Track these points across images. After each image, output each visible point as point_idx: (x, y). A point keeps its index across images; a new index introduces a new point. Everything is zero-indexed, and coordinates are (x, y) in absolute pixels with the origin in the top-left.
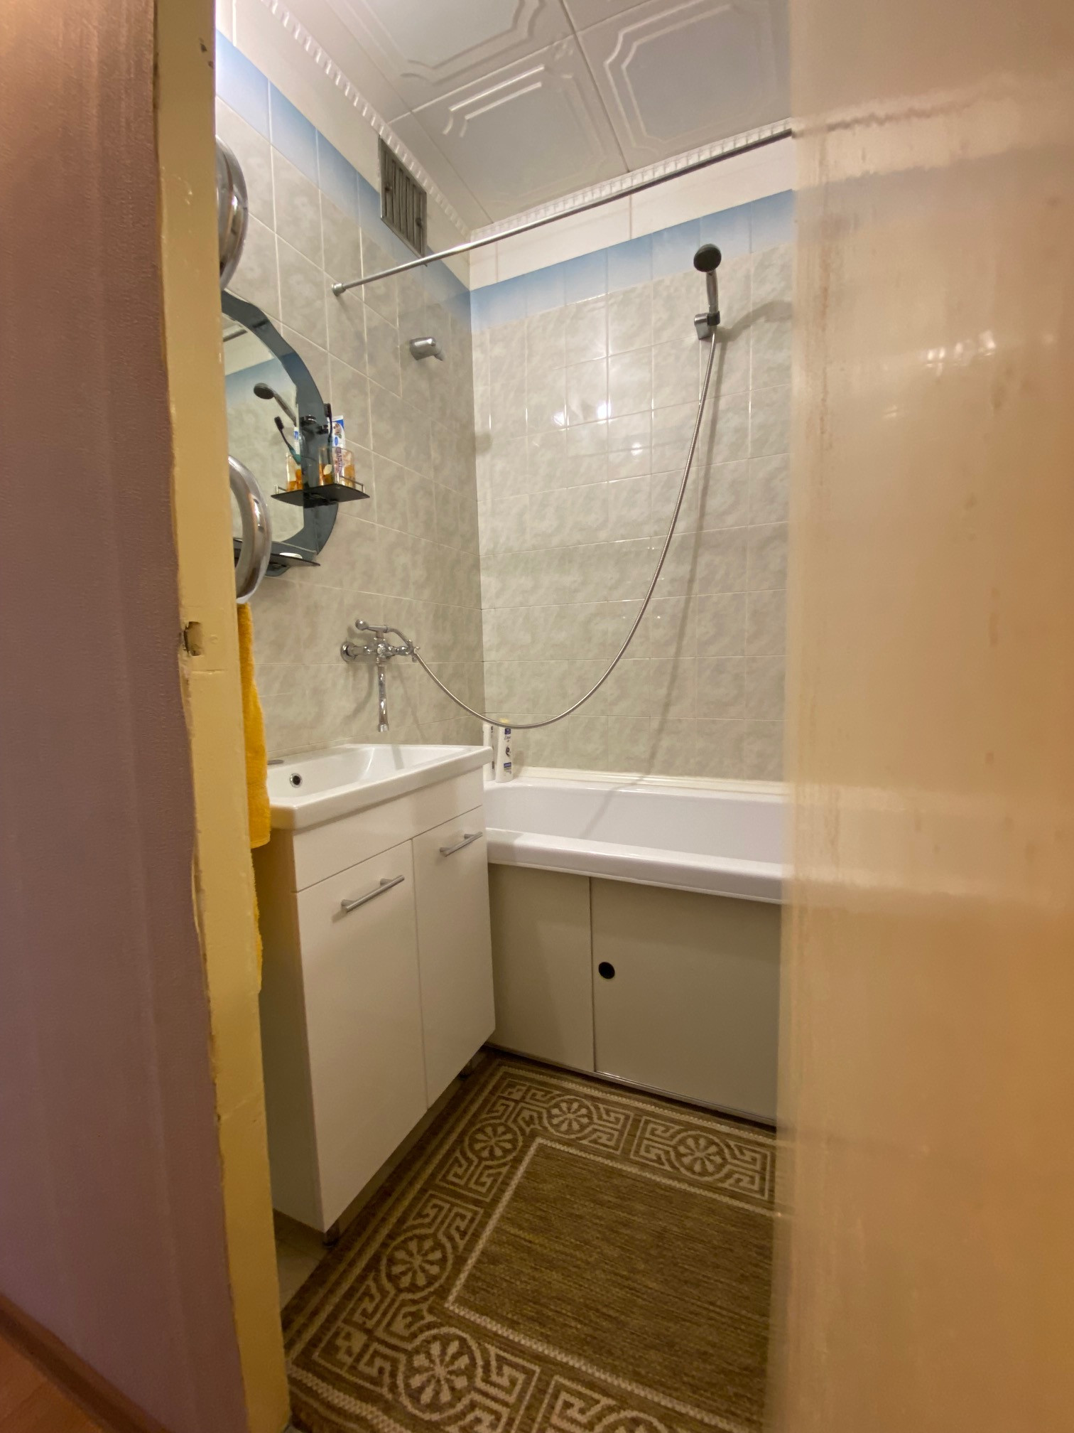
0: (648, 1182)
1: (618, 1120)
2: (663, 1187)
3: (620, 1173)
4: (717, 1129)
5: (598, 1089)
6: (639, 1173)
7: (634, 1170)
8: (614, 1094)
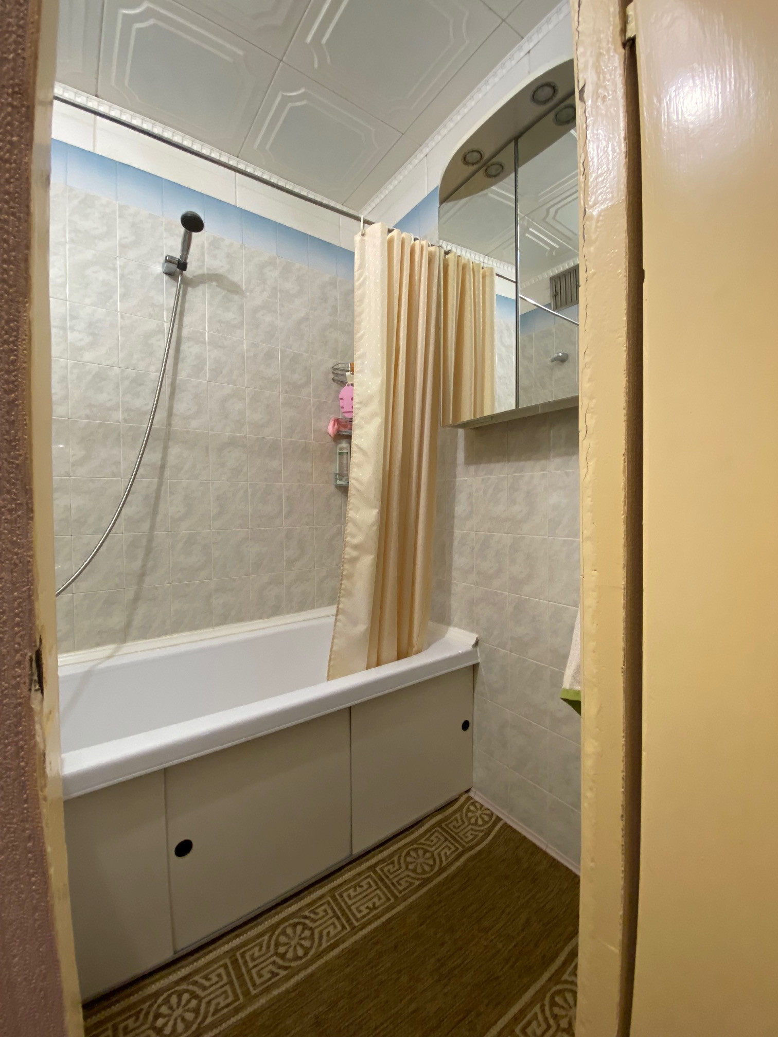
0: (279, 998)
1: (219, 976)
2: (291, 990)
3: (256, 1014)
4: (291, 912)
5: (182, 967)
6: (268, 999)
7: (263, 1001)
8: (199, 959)
